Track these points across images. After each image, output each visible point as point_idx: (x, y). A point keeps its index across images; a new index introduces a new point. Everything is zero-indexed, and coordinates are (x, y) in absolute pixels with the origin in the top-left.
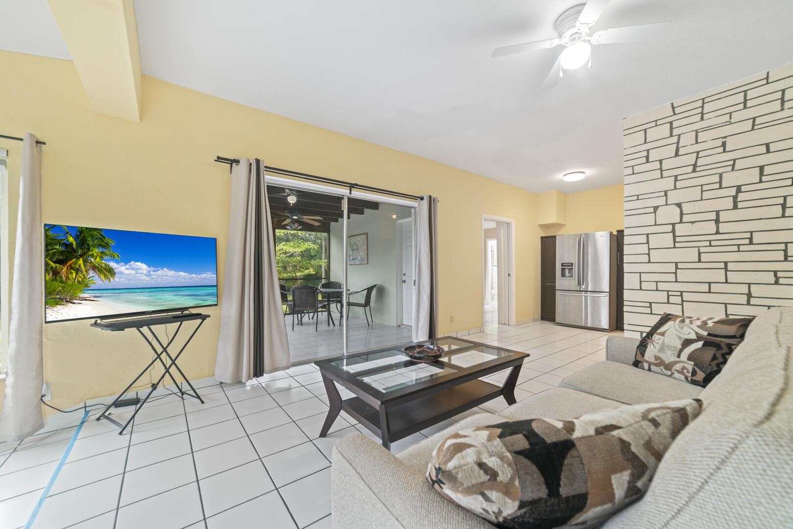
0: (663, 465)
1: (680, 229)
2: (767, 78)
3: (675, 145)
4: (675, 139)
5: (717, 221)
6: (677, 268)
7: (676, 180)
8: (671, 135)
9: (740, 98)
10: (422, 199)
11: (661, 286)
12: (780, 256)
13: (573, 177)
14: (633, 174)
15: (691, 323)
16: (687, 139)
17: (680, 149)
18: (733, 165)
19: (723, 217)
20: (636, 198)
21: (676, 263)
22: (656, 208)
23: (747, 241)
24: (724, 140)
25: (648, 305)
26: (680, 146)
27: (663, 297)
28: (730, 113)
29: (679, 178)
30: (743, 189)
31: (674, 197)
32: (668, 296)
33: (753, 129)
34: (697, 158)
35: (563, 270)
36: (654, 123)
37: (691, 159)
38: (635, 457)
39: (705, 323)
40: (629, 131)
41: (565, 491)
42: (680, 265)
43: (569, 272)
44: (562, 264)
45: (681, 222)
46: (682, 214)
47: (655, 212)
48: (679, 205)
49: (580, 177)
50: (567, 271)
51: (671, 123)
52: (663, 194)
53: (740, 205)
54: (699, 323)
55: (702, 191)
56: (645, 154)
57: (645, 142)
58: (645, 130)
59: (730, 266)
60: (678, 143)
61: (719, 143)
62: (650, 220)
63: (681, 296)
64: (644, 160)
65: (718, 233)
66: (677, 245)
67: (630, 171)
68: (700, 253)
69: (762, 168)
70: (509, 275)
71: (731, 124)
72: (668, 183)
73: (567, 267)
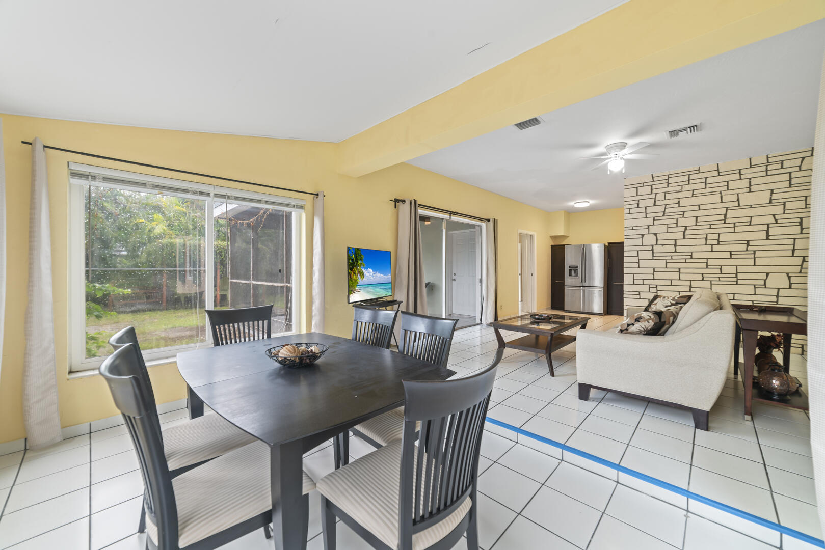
0: (679, 316)
1: (656, 249)
2: (699, 170)
3: (654, 199)
4: (653, 196)
5: (675, 245)
6: (654, 271)
7: (654, 220)
8: (652, 193)
9: (686, 178)
10: (489, 221)
11: (645, 282)
12: (704, 265)
13: (581, 204)
14: (630, 213)
15: (668, 298)
16: (660, 197)
17: (657, 202)
18: (683, 214)
19: (678, 243)
20: (631, 228)
21: (654, 268)
22: (643, 235)
23: (690, 257)
24: (679, 200)
25: (638, 293)
26: (656, 200)
27: (646, 288)
28: (682, 185)
29: (656, 219)
30: (688, 228)
31: (653, 229)
32: (649, 288)
33: (692, 196)
34: (665, 208)
35: (570, 271)
36: (642, 185)
37: (662, 209)
38: (674, 314)
39: (674, 298)
40: (628, 186)
41: (662, 320)
42: (656, 270)
43: (575, 273)
44: (570, 266)
45: (657, 245)
46: (657, 240)
47: (642, 238)
48: (655, 235)
49: (585, 205)
50: (573, 272)
51: (651, 186)
52: (647, 227)
53: (687, 237)
54: (671, 298)
55: (668, 228)
56: (637, 202)
57: (637, 195)
58: (637, 188)
59: (682, 271)
60: (655, 198)
61: (676, 201)
62: (639, 242)
63: (656, 287)
64: (636, 206)
65: (675, 252)
66: (654, 258)
67: (627, 211)
68: (666, 263)
69: (697, 218)
70: (532, 275)
71: (682, 191)
72: (649, 221)
73: (573, 269)
